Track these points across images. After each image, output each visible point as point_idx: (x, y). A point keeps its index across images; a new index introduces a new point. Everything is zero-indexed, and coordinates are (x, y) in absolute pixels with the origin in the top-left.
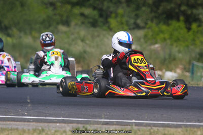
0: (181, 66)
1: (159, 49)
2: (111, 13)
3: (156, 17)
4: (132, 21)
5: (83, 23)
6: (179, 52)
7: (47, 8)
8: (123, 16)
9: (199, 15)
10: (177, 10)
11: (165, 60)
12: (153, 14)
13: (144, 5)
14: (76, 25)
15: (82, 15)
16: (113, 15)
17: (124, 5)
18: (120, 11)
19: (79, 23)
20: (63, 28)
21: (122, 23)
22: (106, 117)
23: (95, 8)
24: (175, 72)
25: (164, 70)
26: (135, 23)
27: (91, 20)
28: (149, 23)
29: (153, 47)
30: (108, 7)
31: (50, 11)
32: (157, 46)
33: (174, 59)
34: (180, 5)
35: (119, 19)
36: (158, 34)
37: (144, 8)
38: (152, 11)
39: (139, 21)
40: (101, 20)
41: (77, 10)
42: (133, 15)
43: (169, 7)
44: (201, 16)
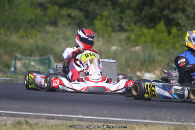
0: (160, 68)
1: (139, 51)
2: (97, 15)
3: (139, 20)
4: (117, 23)
5: (70, 24)
6: (159, 54)
7: (36, 8)
8: (108, 18)
9: (178, 19)
10: (159, 15)
11: (145, 61)
12: (137, 17)
13: (128, 8)
14: (64, 25)
15: (69, 16)
16: (99, 17)
17: (110, 8)
18: (106, 13)
19: (67, 24)
20: (50, 28)
21: (107, 25)
22: (56, 112)
23: (81, 10)
24: (154, 73)
25: (143, 72)
26: (120, 26)
27: (77, 21)
28: (133, 25)
29: (133, 49)
30: (94, 10)
31: (38, 11)
32: (137, 48)
33: (154, 61)
34: (162, 10)
35: (104, 21)
36: (140, 37)
37: (127, 12)
38: (135, 14)
39: (123, 24)
40: (86, 21)
41: (64, 12)
42: (118, 17)
43: (151, 11)
44: (180, 21)
